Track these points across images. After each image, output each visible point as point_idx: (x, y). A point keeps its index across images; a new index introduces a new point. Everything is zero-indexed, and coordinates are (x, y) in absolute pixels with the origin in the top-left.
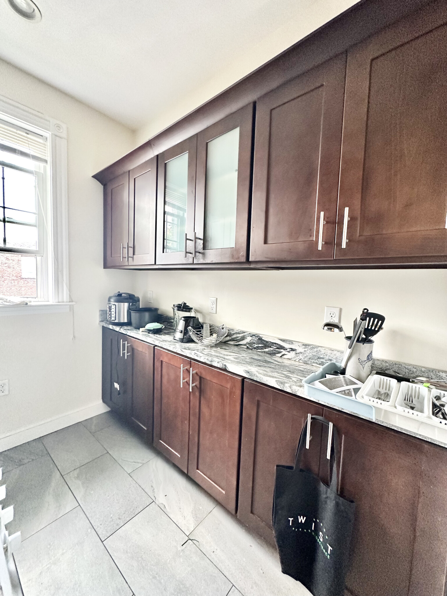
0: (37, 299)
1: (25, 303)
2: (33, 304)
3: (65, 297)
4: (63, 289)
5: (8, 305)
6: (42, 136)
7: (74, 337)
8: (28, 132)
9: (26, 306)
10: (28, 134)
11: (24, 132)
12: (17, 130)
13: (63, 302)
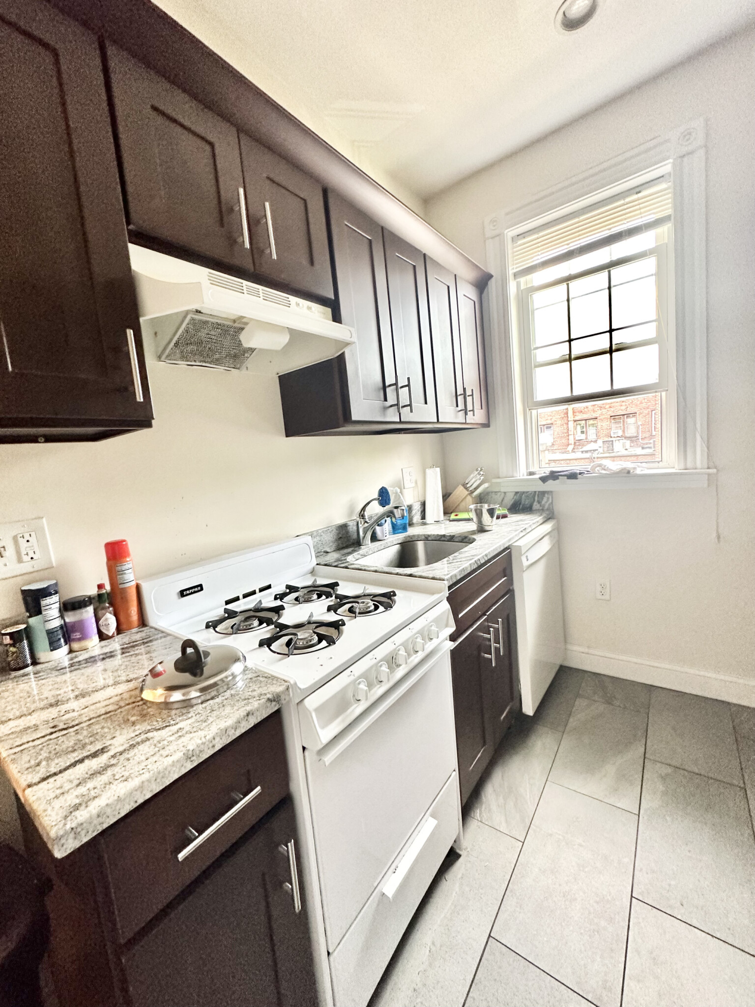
0: (661, 464)
1: (626, 472)
2: (638, 471)
3: (698, 458)
4: (695, 446)
5: (606, 474)
6: (663, 176)
7: (719, 537)
8: (637, 189)
9: (628, 475)
10: (639, 192)
11: (633, 194)
12: (624, 198)
13: (696, 469)
